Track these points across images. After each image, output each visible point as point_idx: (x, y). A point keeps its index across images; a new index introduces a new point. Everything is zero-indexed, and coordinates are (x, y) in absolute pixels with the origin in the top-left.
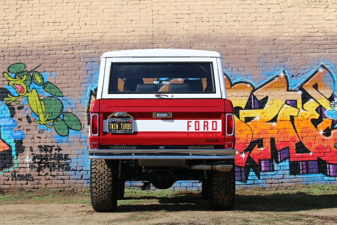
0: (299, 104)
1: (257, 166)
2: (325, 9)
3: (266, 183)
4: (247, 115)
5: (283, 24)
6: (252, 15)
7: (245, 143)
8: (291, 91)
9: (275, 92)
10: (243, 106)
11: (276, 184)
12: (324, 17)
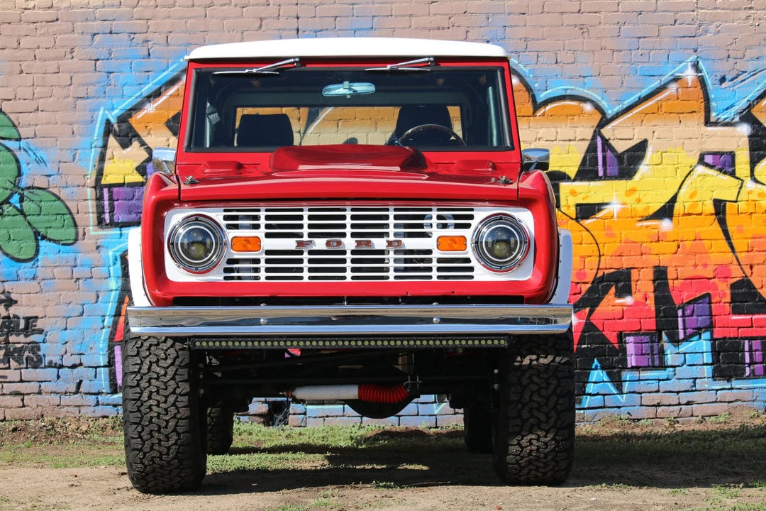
0: (740, 164)
1: (614, 352)
3: (641, 405)
4: (583, 199)
7: (578, 283)
8: (716, 124)
9: (667, 128)
10: (571, 169)
11: (671, 407)
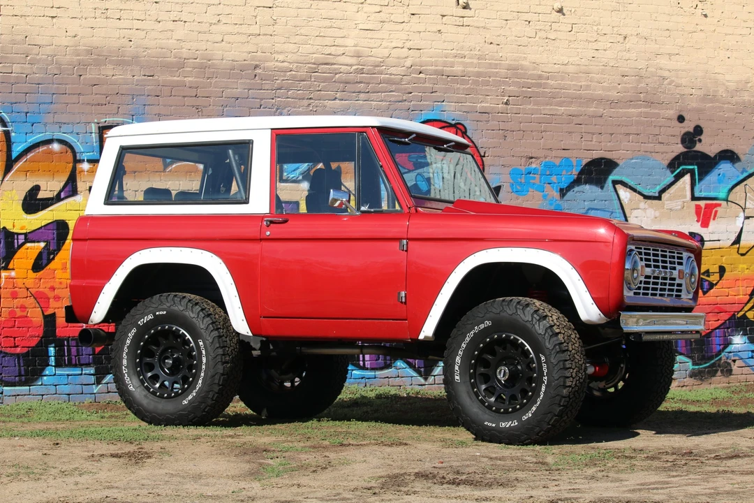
2: (360, 5)
5: (275, 33)
6: (212, 10)
8: (286, 181)
12: (356, 22)
